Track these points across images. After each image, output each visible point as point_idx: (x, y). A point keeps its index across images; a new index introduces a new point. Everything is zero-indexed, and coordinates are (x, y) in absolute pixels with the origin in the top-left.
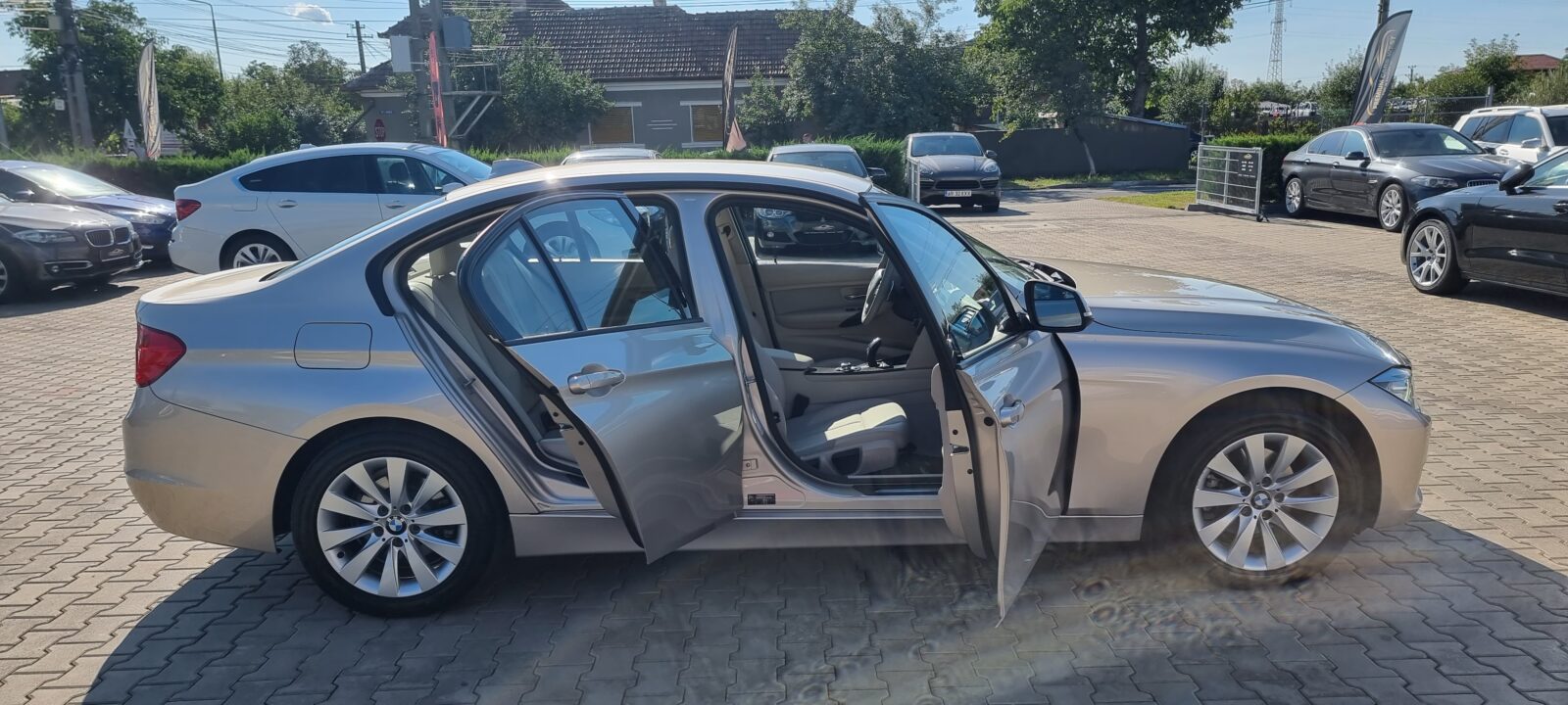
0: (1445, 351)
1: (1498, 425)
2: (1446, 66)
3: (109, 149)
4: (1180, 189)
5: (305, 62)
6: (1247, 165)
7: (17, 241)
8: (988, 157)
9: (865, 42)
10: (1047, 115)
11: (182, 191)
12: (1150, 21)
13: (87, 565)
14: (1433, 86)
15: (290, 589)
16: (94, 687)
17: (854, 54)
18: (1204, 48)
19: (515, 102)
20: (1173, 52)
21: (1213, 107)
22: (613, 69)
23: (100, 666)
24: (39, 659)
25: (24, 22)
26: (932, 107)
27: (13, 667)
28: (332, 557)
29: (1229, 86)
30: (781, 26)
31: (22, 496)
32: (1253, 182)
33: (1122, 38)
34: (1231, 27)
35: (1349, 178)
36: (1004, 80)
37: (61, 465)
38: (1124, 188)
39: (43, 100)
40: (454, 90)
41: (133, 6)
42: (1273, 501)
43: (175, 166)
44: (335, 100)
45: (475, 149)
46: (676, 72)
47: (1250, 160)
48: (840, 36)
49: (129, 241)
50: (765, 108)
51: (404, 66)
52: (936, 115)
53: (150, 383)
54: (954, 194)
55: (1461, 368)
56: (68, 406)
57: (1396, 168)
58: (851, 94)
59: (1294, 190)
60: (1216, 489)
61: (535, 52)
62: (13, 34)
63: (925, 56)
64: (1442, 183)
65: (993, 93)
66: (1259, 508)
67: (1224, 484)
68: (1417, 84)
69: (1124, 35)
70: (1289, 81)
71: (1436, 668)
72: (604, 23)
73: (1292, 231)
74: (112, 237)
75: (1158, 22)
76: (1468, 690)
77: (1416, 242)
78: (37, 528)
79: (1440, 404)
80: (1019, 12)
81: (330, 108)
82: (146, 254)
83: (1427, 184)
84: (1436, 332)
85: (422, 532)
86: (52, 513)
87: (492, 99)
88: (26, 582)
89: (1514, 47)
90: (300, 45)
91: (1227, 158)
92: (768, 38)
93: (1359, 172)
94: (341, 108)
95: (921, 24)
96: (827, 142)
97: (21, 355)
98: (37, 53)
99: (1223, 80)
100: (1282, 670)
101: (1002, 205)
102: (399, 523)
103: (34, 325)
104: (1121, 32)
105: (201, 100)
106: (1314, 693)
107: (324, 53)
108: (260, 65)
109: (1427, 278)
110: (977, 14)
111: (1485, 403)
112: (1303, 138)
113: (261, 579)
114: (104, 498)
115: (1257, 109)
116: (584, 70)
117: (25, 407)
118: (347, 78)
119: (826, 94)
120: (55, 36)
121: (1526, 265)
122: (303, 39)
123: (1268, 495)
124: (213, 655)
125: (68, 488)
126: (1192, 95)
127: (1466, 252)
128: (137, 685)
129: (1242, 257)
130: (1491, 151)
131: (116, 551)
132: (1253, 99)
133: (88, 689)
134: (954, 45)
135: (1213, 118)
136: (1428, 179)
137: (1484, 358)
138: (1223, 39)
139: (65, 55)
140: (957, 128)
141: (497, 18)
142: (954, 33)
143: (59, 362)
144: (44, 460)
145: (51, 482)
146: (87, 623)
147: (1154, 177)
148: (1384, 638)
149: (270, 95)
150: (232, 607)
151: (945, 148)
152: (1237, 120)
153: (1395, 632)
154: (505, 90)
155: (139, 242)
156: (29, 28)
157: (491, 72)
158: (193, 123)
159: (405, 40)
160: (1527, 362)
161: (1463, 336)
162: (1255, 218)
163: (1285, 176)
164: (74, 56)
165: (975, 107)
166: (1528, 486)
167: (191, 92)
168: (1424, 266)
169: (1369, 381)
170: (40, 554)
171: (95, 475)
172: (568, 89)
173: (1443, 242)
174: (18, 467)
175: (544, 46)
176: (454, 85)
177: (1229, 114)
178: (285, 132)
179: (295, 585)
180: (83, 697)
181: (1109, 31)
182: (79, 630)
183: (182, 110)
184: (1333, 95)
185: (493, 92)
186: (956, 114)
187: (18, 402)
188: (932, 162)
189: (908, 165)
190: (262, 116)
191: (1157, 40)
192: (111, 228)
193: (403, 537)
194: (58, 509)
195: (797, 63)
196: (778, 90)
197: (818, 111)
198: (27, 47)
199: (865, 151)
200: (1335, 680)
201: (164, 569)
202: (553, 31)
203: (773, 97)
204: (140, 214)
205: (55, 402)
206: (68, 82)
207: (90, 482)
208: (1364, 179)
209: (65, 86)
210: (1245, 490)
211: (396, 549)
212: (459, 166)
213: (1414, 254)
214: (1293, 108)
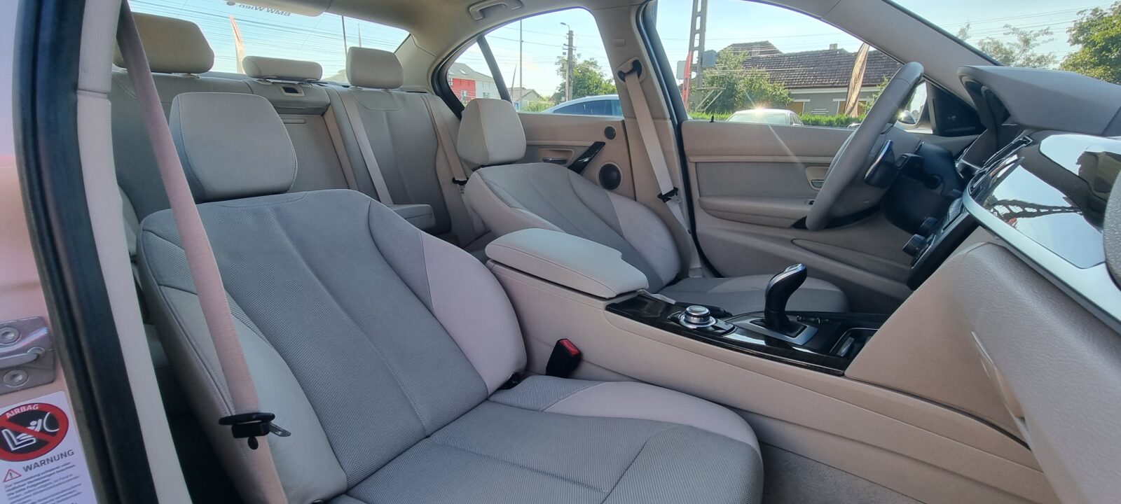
22: (798, 82)
72: (799, 60)
80: (1110, 40)
87: (721, 92)
142: (1046, 55)
185: (722, 89)
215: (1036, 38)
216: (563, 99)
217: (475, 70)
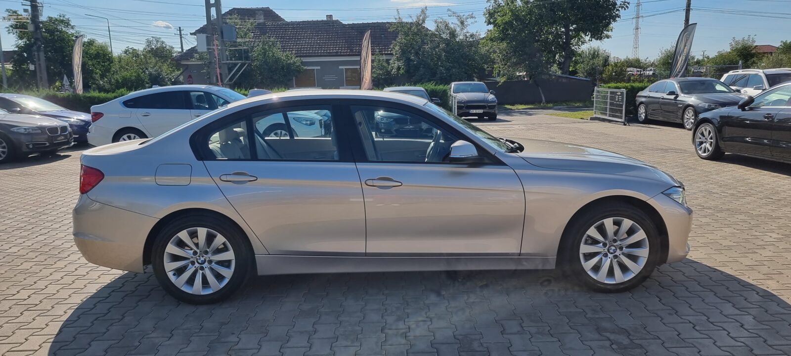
0: (711, 186)
1: (732, 220)
2: (721, 50)
3: (56, 89)
4: (587, 110)
5: (153, 47)
6: (619, 97)
7: (13, 132)
8: (491, 94)
9: (431, 38)
10: (521, 74)
11: (94, 108)
12: (571, 28)
13: (52, 281)
14: (714, 61)
15: (149, 292)
16: (57, 335)
17: (425, 44)
18: (598, 41)
19: (257, 67)
20: (583, 43)
21: (603, 70)
22: (306, 50)
23: (60, 326)
24: (30, 323)
25: (15, 27)
26: (464, 70)
27: (18, 326)
28: (170, 275)
29: (612, 60)
30: (389, 30)
31: (19, 251)
32: (621, 106)
33: (558, 36)
34: (612, 31)
35: (669, 104)
36: (499, 57)
37: (37, 237)
38: (559, 109)
39: (23, 65)
40: (228, 60)
41: (69, 19)
42: (618, 250)
43: (89, 97)
44: (168, 65)
45: (238, 89)
46: (337, 52)
47: (620, 95)
48: (418, 35)
49: (67, 132)
50: (381, 69)
51: (203, 48)
52: (466, 73)
53: (86, 192)
54: (474, 111)
55: (718, 194)
56: (39, 210)
57: (691, 99)
58: (423, 63)
59: (642, 110)
60: (591, 244)
61: (267, 43)
62: (9, 33)
63: (460, 44)
64: (714, 106)
65: (494, 63)
66: (612, 253)
67: (595, 242)
68: (706, 59)
69: (559, 35)
70: (642, 58)
71: (693, 327)
72: (302, 28)
73: (641, 130)
74: (59, 131)
75: (575, 28)
76: (707, 337)
77: (698, 134)
78: (26, 266)
79: (706, 210)
80: (506, 23)
81: (165, 70)
82: (75, 140)
83: (706, 107)
84: (707, 177)
85: (213, 263)
86: (33, 259)
87: (246, 65)
88: (23, 289)
89: (754, 42)
90: (152, 39)
91: (609, 95)
92: (383, 36)
93: (674, 101)
94: (171, 69)
95: (458, 29)
96: (411, 86)
97: (15, 187)
98: (21, 43)
99: (608, 57)
100: (620, 328)
101: (498, 117)
102: (202, 259)
103: (20, 173)
104: (557, 33)
105: (102, 65)
106: (635, 338)
107: (163, 42)
108: (131, 49)
109: (705, 152)
110: (486, 24)
111: (728, 210)
112: (646, 85)
113: (136, 288)
114: (58, 252)
115: (625, 71)
116: (292, 51)
117: (19, 211)
118: (174, 55)
119: (411, 63)
120: (30, 34)
121: (754, 145)
122: (153, 36)
123: (615, 247)
124: (114, 321)
125: (41, 247)
126: (593, 64)
127: (723, 139)
128: (78, 334)
129: (615, 142)
130: (739, 91)
131: (65, 275)
132: (624, 66)
133: (54, 336)
134: (474, 39)
135: (604, 76)
136: (707, 104)
137: (730, 189)
138: (608, 37)
139: (35, 43)
140: (476, 79)
141: (249, 26)
142: (475, 33)
143: (33, 190)
144: (29, 235)
145: (33, 244)
146: (53, 307)
147: (574, 104)
148: (670, 314)
149: (136, 63)
150: (122, 300)
151: (469, 89)
152: (616, 76)
153: (675, 312)
154: (253, 61)
155: (72, 133)
156: (18, 30)
157: (246, 52)
158: (97, 77)
159: (204, 36)
160: (750, 191)
161: (720, 179)
162: (623, 124)
163: (638, 103)
164: (40, 43)
165: (485, 70)
166: (745, 248)
167: (97, 61)
168: (703, 146)
169: (662, 193)
170: (29, 277)
171: (54, 241)
172: (284, 60)
173: (711, 134)
174: (16, 238)
175: (272, 39)
176: (227, 58)
177: (611, 73)
178: (143, 81)
179: (152, 290)
180: (53, 339)
181: (551, 33)
182: (49, 310)
183: (92, 70)
184: (664, 64)
185: (247, 62)
186: (475, 73)
187: (14, 208)
188: (463, 96)
189: (451, 97)
190: (132, 73)
191: (575, 37)
192: (59, 126)
193: (204, 266)
194: (36, 257)
195: (397, 48)
196: (388, 61)
197: (407, 71)
198: (16, 40)
199: (430, 90)
200: (644, 332)
201: (89, 283)
202: (277, 32)
203: (385, 64)
204: (72, 120)
205: (33, 208)
206: (36, 56)
207: (52, 244)
208: (676, 104)
209: (35, 58)
210: (605, 245)
211: (201, 272)
212: (231, 96)
213: (698, 140)
214: (644, 71)
215: (467, 20)
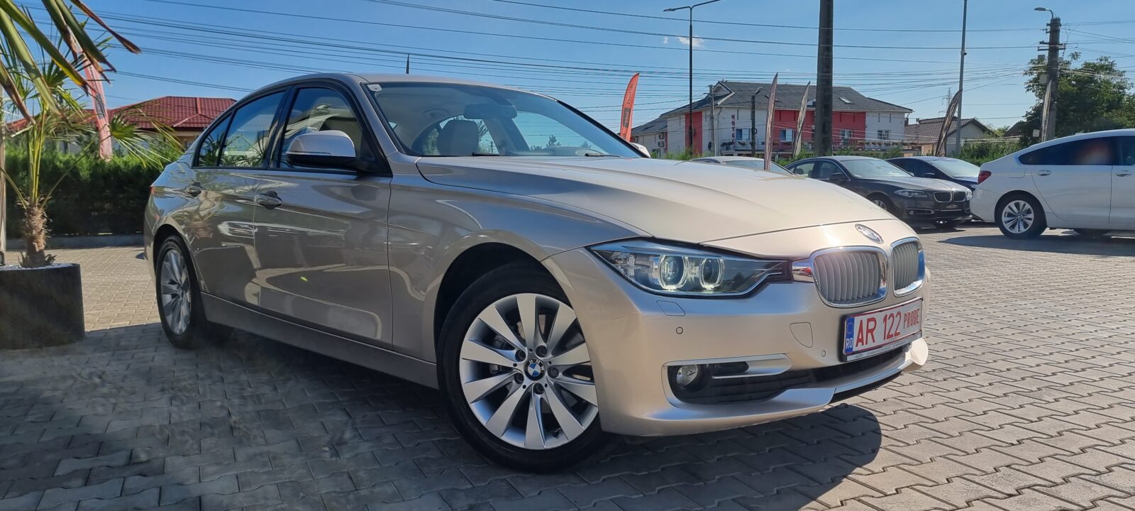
7: (897, 195)
11: (986, 163)
49: (964, 201)
74: (951, 197)
164: (1052, 100)
169: (587, 247)
192: (953, 192)
210: (520, 355)
216: (1036, 133)
217: (867, 97)
